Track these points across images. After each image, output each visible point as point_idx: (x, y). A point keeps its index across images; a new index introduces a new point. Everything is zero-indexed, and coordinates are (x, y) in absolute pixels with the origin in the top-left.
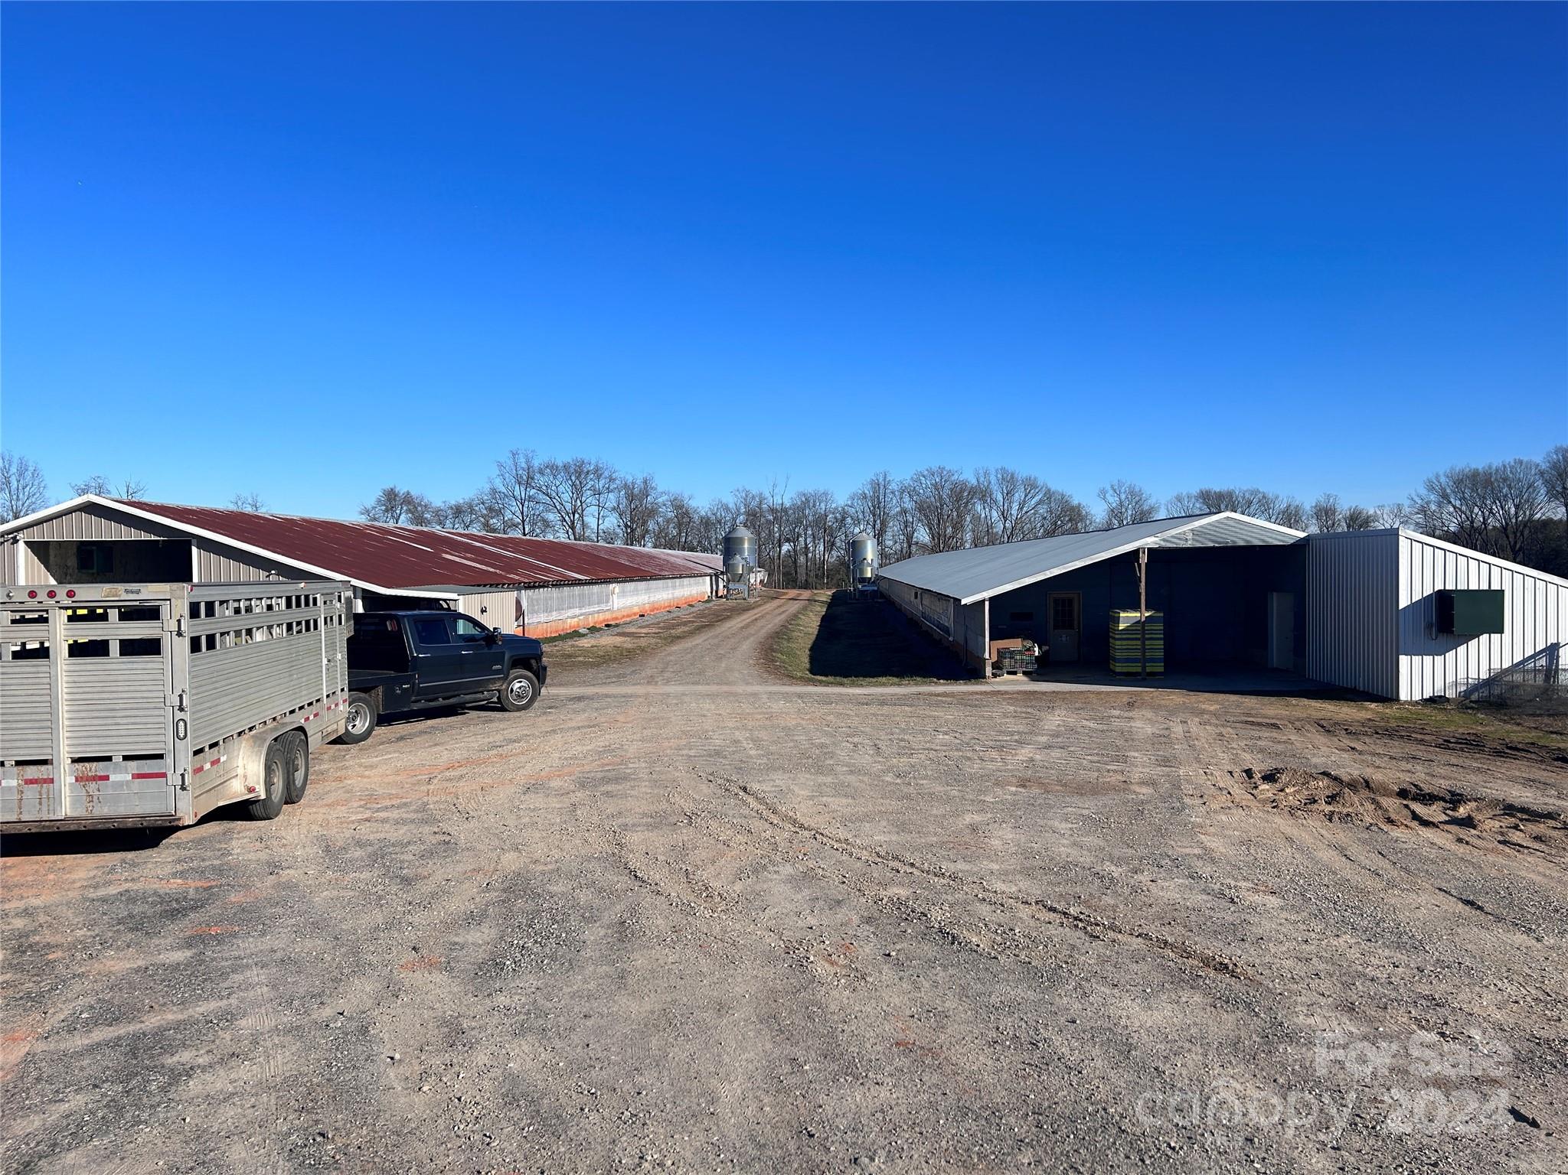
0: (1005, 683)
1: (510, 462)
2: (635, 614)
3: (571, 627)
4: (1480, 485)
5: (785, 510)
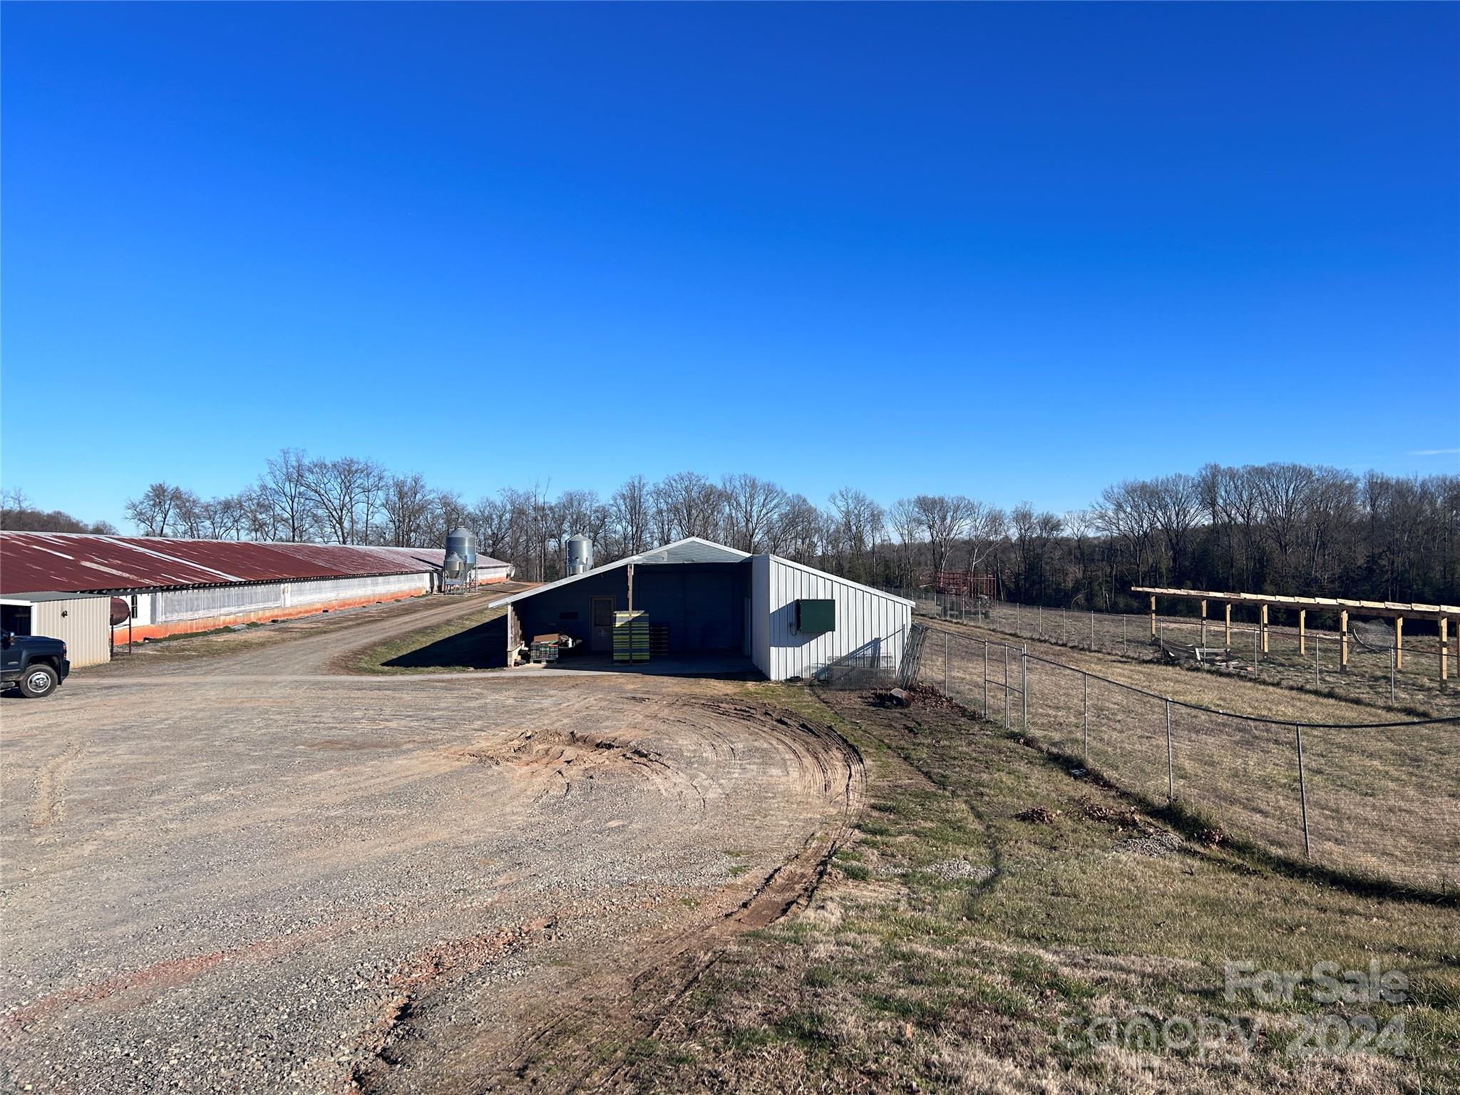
0: (532, 669)
1: (281, 461)
2: (316, 610)
3: (224, 623)
4: (1149, 495)
5: (551, 508)
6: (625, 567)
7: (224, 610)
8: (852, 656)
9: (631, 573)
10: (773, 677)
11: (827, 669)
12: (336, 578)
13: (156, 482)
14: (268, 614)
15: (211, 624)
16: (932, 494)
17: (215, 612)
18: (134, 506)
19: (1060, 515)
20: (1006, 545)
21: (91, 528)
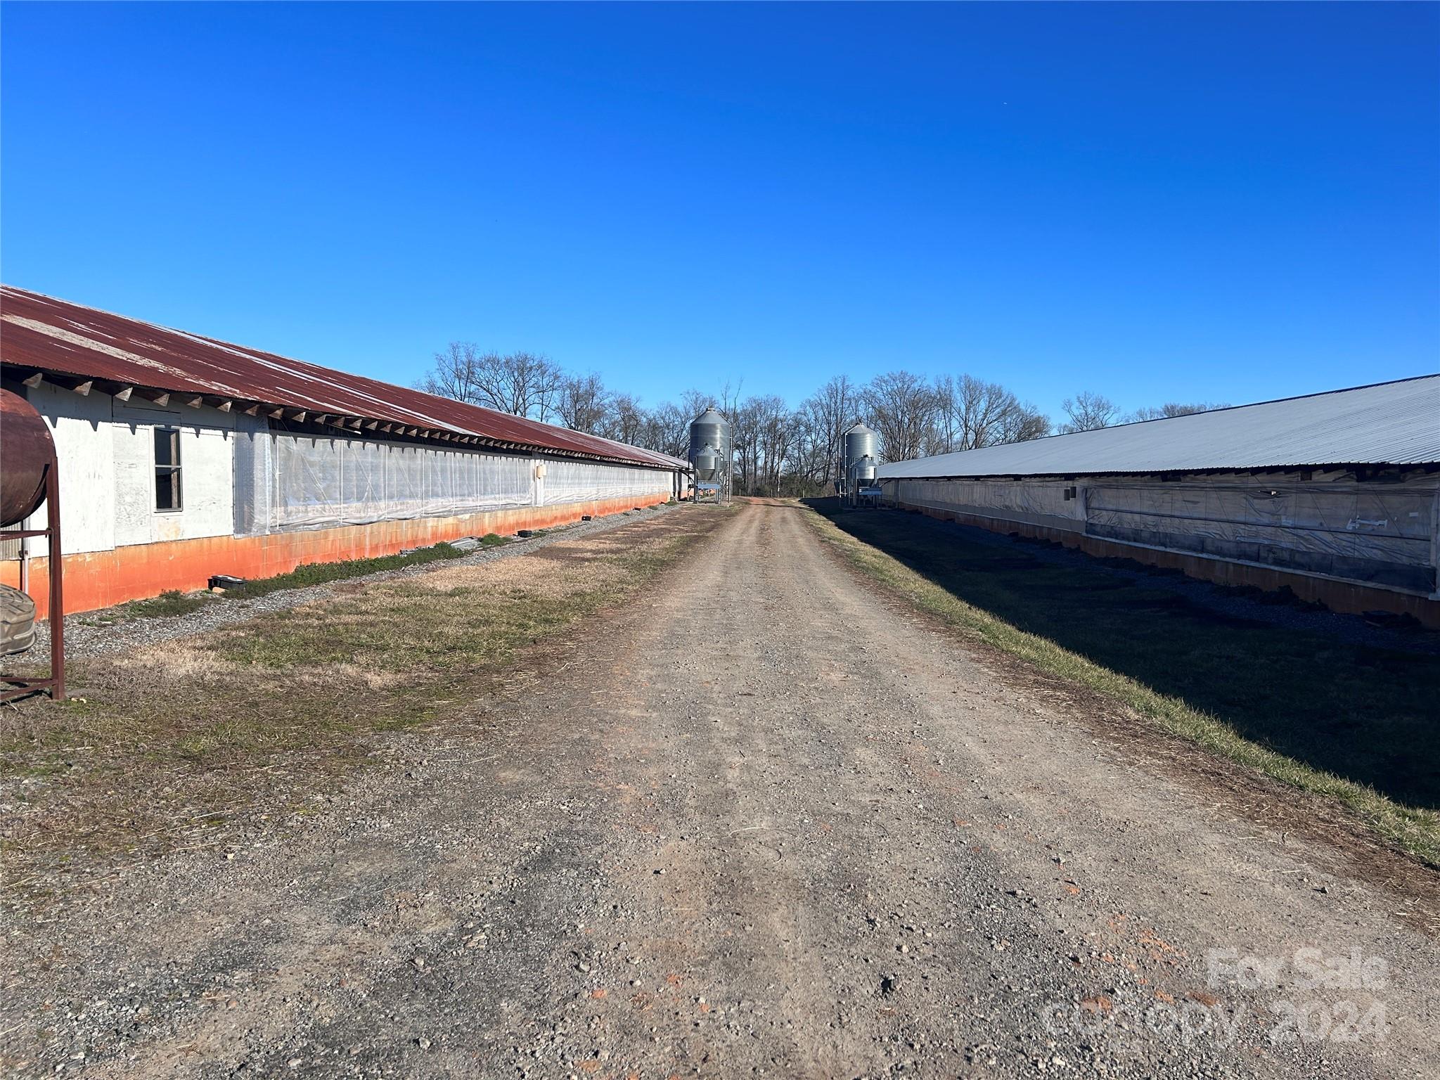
3: (434, 535)
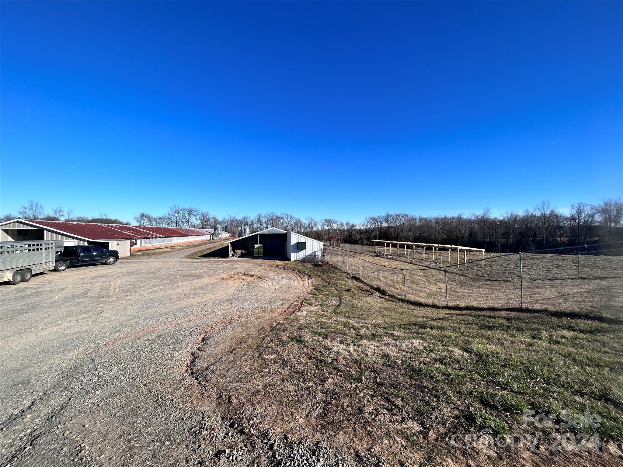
0: (235, 258)
1: (173, 208)
2: (182, 244)
3: (159, 247)
4: (374, 220)
5: (240, 220)
6: (257, 234)
7: (159, 244)
8: (310, 255)
9: (259, 236)
10: (292, 260)
11: (304, 258)
12: (187, 236)
13: (142, 212)
14: (170, 244)
15: (155, 247)
16: (328, 218)
17: (157, 244)
18: (136, 218)
19: (356, 224)
20: (344, 230)
21: (125, 223)
